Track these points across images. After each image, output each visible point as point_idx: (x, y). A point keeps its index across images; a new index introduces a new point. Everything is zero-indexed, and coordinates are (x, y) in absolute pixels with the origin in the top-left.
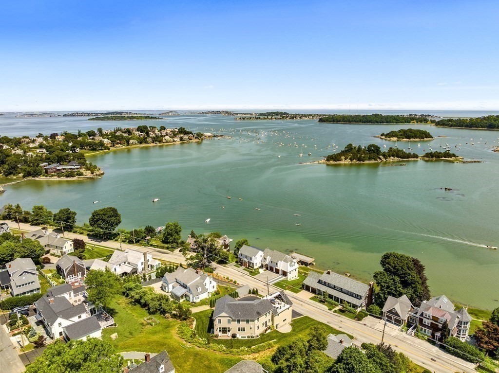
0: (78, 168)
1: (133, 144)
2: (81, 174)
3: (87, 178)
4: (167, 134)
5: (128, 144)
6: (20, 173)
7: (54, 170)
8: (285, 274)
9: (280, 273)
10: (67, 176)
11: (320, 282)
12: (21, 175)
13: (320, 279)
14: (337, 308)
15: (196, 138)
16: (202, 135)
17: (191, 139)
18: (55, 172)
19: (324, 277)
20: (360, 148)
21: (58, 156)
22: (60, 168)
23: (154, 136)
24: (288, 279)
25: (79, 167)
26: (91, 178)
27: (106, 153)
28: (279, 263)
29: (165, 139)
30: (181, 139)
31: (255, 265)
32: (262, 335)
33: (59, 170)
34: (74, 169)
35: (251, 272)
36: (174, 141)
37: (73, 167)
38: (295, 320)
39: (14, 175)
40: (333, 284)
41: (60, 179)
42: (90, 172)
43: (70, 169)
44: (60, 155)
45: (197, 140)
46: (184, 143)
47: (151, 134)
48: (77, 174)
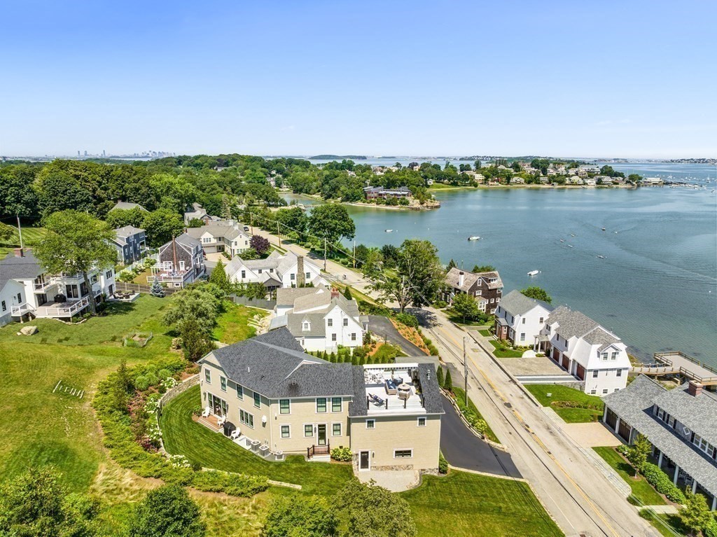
0: (404, 195)
1: (516, 183)
2: (406, 203)
3: (412, 209)
4: (577, 174)
5: (508, 183)
6: (339, 197)
7: (376, 195)
8: (580, 373)
9: (570, 370)
10: (388, 204)
11: (652, 412)
12: (339, 199)
13: (657, 401)
15: (627, 182)
16: (640, 179)
17: (617, 184)
18: (375, 198)
19: (673, 400)
21: (388, 179)
22: (383, 192)
23: (554, 174)
24: (587, 391)
25: (406, 193)
26: (417, 209)
28: (571, 341)
29: (570, 180)
30: (599, 182)
31: (518, 336)
32: (297, 459)
33: (381, 195)
34: (400, 195)
35: (503, 350)
36: (585, 184)
37: (399, 193)
39: (333, 198)
40: (689, 425)
41: (378, 207)
42: (418, 201)
43: (395, 195)
44: (391, 179)
45: (629, 186)
46: (601, 187)
47: (551, 172)
48: (401, 203)
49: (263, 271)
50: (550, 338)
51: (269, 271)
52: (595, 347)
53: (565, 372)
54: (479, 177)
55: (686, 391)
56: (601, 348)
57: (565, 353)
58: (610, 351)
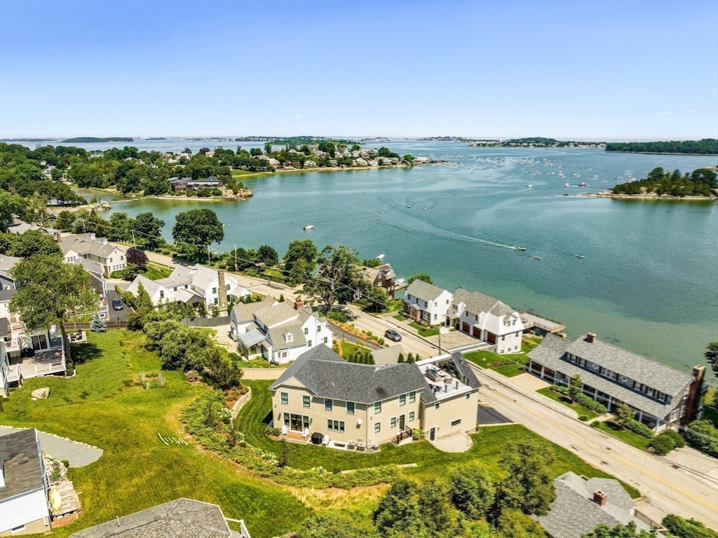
0: (216, 185)
1: (309, 166)
2: (219, 194)
3: (227, 199)
4: (360, 156)
5: (302, 166)
6: (140, 190)
7: (184, 186)
8: (492, 339)
9: (482, 338)
10: (200, 195)
11: (566, 357)
12: (142, 192)
13: (568, 350)
14: (601, 419)
15: (403, 162)
16: (413, 158)
17: (395, 164)
18: (184, 189)
19: (579, 348)
20: (676, 174)
21: (193, 170)
22: (192, 183)
23: (341, 157)
24: (499, 351)
25: (217, 183)
26: (232, 200)
27: (268, 175)
28: (481, 316)
29: (357, 162)
30: (381, 163)
31: (432, 317)
32: (388, 447)
33: (190, 186)
34: (211, 186)
35: (424, 330)
36: (369, 165)
37: (209, 183)
38: (489, 428)
39: (134, 192)
40: (597, 362)
41: (189, 199)
42: (231, 191)
43: (206, 185)
44: (196, 168)
45: (404, 166)
46: (383, 168)
47: (338, 155)
48: (214, 194)
49: (178, 288)
50: (458, 315)
51: (184, 287)
52: (501, 318)
53: (478, 340)
54: (273, 161)
55: (585, 340)
56: (506, 318)
57: (476, 325)
58: (512, 319)
